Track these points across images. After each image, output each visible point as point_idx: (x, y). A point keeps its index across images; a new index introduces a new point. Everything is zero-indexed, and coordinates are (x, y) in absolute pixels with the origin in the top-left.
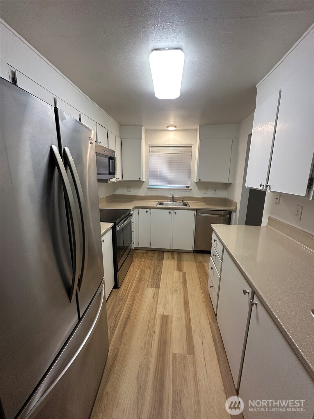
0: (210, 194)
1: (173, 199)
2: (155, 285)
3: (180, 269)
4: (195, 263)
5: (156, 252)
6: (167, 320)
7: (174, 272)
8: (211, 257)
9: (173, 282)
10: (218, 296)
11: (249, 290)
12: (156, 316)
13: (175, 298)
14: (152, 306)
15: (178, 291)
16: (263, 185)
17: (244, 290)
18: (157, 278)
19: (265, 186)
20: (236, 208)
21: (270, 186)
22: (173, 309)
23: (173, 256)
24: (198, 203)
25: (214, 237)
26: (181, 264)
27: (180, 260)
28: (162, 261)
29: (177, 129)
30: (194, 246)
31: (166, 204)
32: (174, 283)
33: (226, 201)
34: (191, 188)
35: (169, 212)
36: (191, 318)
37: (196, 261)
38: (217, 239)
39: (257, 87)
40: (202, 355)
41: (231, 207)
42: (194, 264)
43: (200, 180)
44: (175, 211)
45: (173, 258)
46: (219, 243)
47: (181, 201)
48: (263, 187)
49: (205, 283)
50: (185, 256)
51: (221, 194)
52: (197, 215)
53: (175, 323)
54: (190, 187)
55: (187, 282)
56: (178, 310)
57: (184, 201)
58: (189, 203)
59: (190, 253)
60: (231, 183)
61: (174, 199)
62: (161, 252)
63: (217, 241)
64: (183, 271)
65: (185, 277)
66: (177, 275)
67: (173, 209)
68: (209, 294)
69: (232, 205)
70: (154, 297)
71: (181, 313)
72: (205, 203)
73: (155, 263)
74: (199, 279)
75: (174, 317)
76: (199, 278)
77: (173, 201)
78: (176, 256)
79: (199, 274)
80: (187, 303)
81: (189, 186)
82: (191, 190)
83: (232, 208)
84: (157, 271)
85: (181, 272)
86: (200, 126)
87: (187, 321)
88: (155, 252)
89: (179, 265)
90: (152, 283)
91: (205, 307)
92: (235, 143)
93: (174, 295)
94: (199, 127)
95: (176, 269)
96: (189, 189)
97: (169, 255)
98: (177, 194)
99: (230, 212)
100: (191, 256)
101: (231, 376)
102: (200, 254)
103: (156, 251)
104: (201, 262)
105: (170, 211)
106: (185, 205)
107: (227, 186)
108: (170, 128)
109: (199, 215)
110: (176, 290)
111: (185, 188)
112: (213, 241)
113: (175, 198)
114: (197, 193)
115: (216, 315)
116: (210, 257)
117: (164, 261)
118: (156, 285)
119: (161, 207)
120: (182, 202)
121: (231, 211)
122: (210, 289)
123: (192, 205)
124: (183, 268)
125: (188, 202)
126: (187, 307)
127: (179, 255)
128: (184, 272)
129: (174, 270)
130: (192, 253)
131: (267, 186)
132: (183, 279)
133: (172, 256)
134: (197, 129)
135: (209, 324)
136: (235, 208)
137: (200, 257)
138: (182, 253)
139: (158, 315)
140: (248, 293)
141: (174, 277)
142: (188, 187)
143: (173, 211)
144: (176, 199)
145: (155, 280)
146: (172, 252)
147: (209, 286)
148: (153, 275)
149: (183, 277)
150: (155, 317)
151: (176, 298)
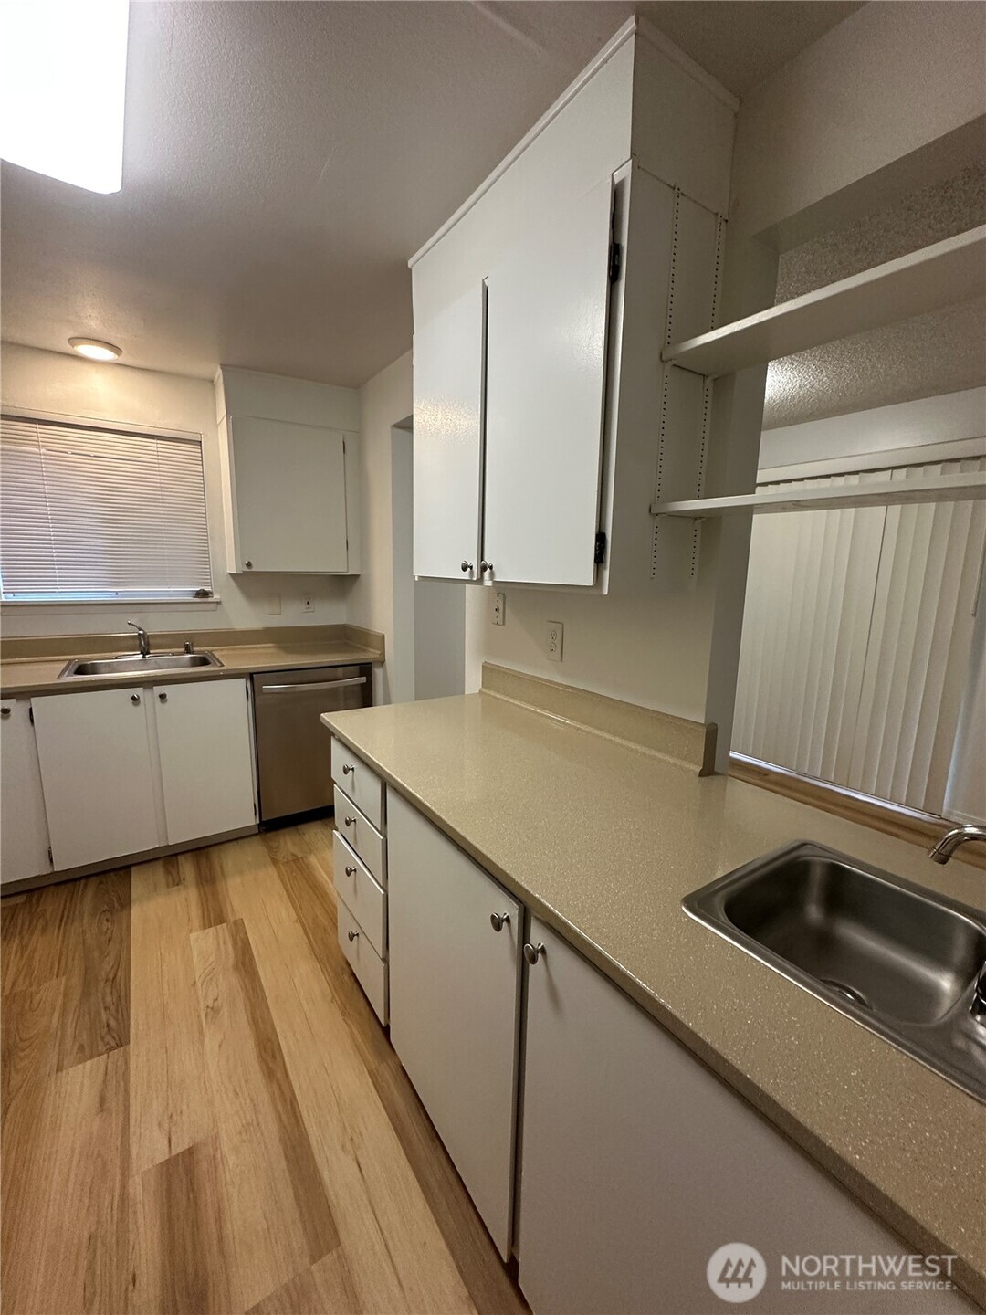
0: (292, 615)
1: (144, 645)
2: (102, 1038)
3: (214, 915)
4: (272, 870)
5: (85, 885)
6: (190, 1172)
7: (193, 936)
8: (337, 830)
9: (194, 984)
10: (386, 960)
11: (509, 909)
12: (131, 1190)
13: (216, 1048)
14: (99, 1155)
15: (225, 1012)
16: (471, 568)
17: (493, 917)
18: (108, 999)
19: (475, 569)
20: (383, 654)
21: (491, 568)
22: (211, 1103)
23: (174, 873)
24: (255, 648)
25: (339, 757)
26: (215, 895)
27: (208, 882)
28: (125, 913)
29: (122, 359)
30: (260, 808)
31: (112, 668)
32: (199, 984)
33: (346, 636)
34: (216, 597)
35: (133, 698)
36: (297, 1092)
37: (274, 862)
38: (352, 763)
39: (409, 266)
40: (368, 1217)
41: (364, 651)
42: (270, 877)
43: (249, 565)
44: (159, 690)
45: (177, 882)
46: (362, 775)
47: (183, 650)
48: (472, 573)
49: (325, 930)
50: (230, 859)
51: (328, 614)
52: (254, 694)
53: (232, 1160)
54: (211, 593)
55: (255, 954)
56: (236, 1093)
57: (195, 649)
58: (216, 654)
59: (246, 840)
60: (356, 577)
61: (148, 644)
62: (112, 874)
63: (353, 769)
64: (231, 918)
65: (242, 940)
66: (205, 945)
67: (148, 683)
68: (345, 966)
69: (367, 645)
70: (102, 1100)
71: (252, 1100)
72: (280, 648)
73: (88, 935)
74: (298, 926)
75: (224, 1136)
76: (299, 918)
77: (145, 653)
78: (187, 868)
79: (295, 908)
80: (269, 1040)
81: (206, 589)
82: (218, 603)
83: (371, 655)
84: (108, 965)
85: (224, 925)
86: (223, 366)
87: (284, 1118)
88: (83, 882)
89: (207, 901)
90: (84, 1038)
91: (340, 1018)
92: (353, 448)
93: (207, 1033)
94: (219, 371)
95: (196, 922)
96: (210, 600)
97: (158, 873)
98: (156, 625)
99: (365, 669)
100: (255, 849)
101: (478, 1226)
102: (286, 831)
103: (87, 877)
104: (296, 860)
105: (138, 691)
106: (204, 661)
107: (343, 585)
108: (85, 350)
109: (264, 691)
110: (214, 1011)
111: (190, 599)
112: (336, 773)
113: (151, 641)
114: (242, 614)
115: (386, 1031)
116: (332, 834)
117: (135, 911)
118: (108, 1038)
119: (84, 679)
120: (188, 651)
121: (370, 663)
122: (349, 950)
123: (229, 659)
124: (229, 907)
125: (211, 652)
126: (274, 1057)
127: (204, 861)
128: (235, 922)
129: (191, 931)
130: (256, 834)
131: (484, 568)
132: (236, 955)
133: (168, 872)
134: (212, 381)
135: (368, 1077)
136: (379, 652)
137: (287, 842)
138: (211, 849)
139: (138, 1179)
140: (508, 920)
141: (195, 960)
142: (203, 594)
143: (148, 693)
144: (158, 641)
145: (98, 1013)
146: (167, 858)
147: (343, 938)
148: (86, 994)
149: (235, 944)
150: (124, 1197)
151: (220, 1046)
